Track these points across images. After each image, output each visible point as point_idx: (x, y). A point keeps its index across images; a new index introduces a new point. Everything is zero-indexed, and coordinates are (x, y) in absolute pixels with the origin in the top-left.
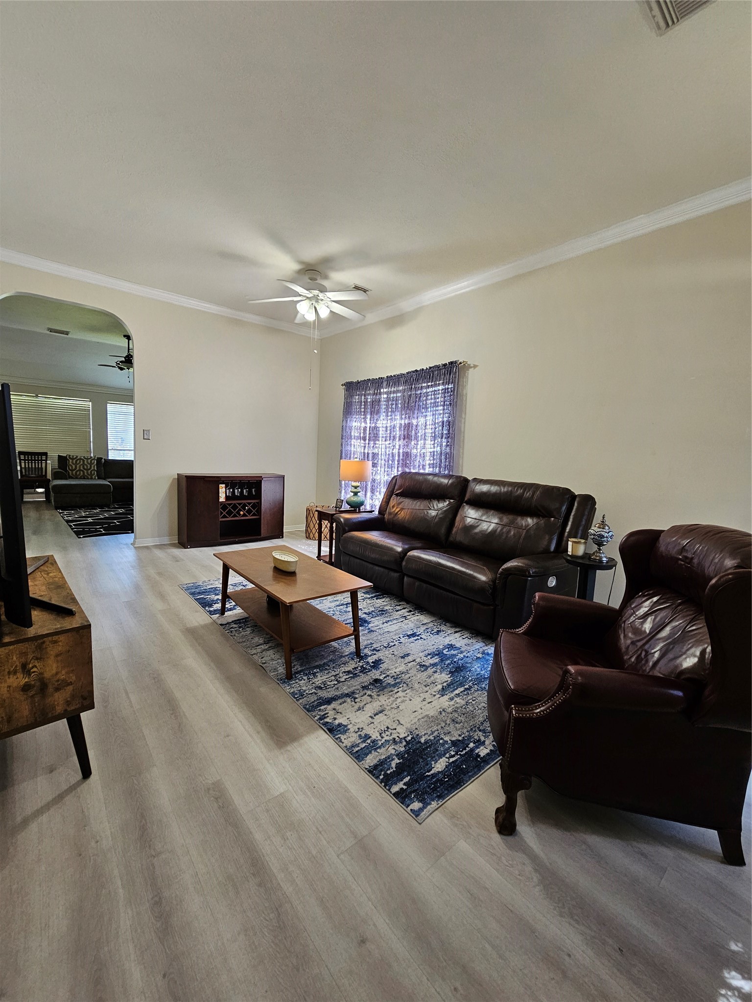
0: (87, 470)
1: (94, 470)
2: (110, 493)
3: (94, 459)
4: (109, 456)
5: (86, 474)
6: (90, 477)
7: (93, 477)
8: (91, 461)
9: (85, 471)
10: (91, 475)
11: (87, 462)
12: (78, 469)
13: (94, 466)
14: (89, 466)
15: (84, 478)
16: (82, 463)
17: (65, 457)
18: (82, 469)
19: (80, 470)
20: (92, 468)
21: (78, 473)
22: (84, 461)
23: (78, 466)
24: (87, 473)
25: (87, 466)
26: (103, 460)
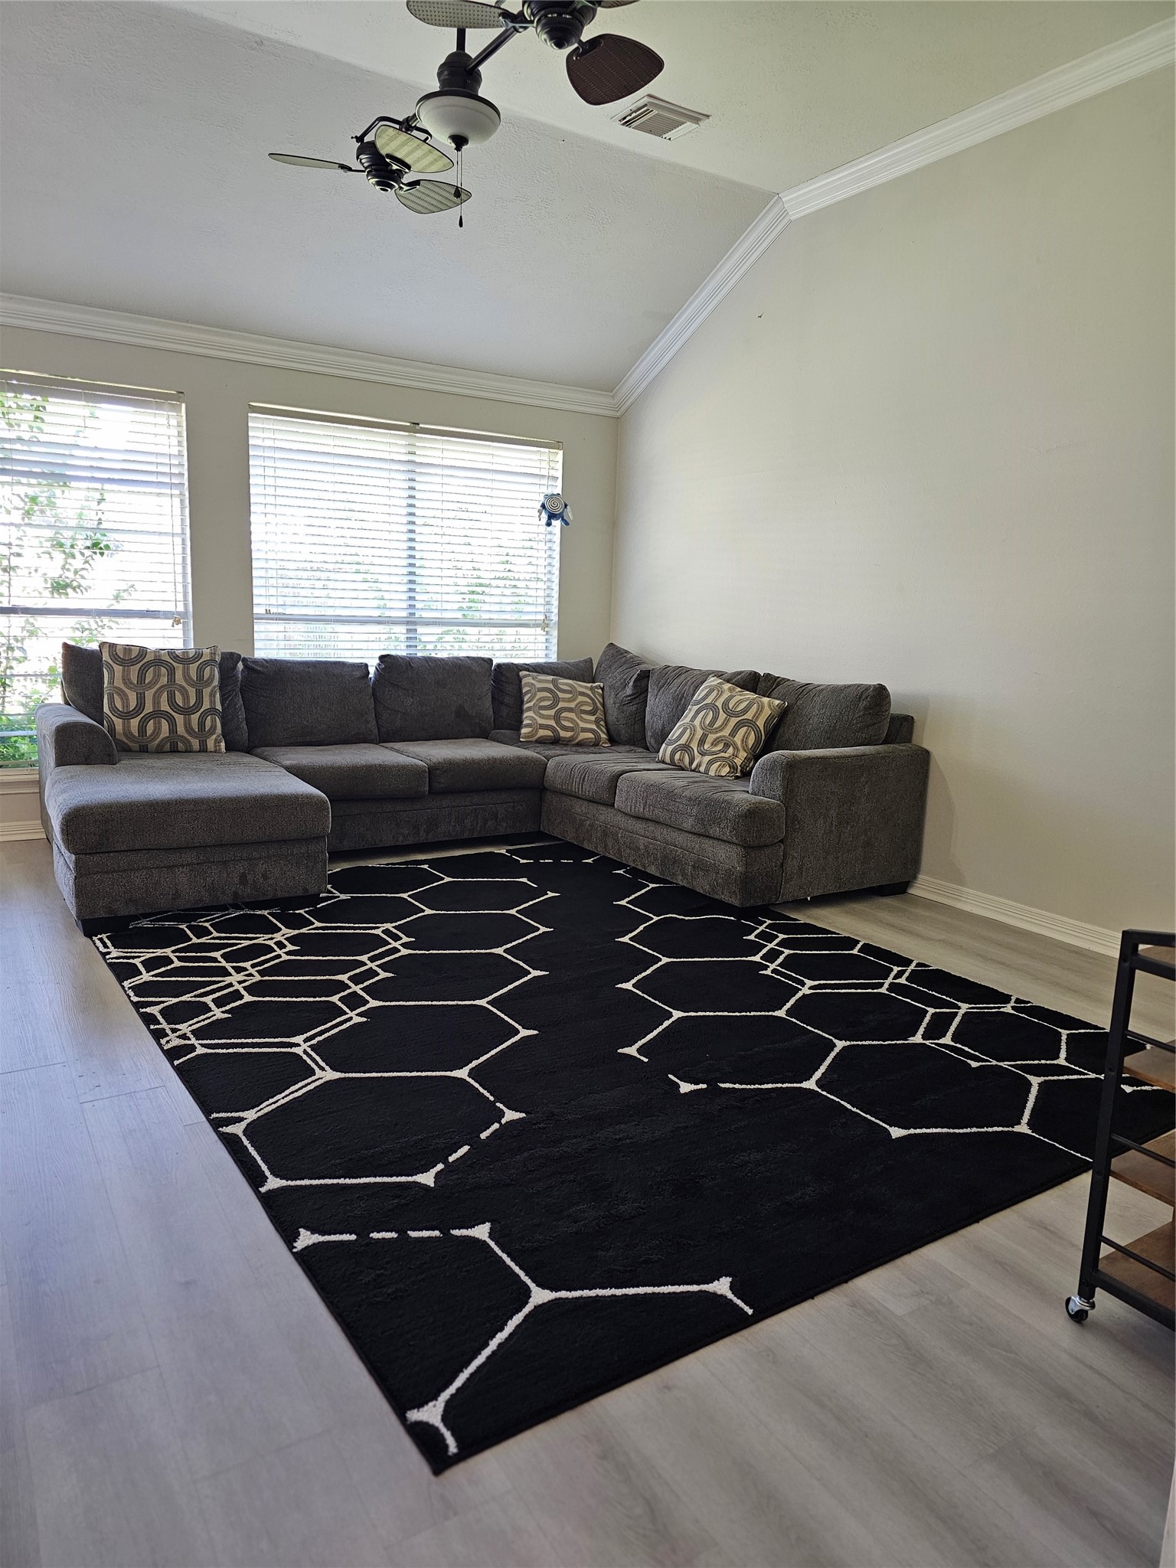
0: (186, 712)
1: (212, 711)
2: (318, 838)
3: (211, 662)
4: (257, 645)
5: (181, 730)
6: (196, 744)
7: (210, 744)
8: (200, 671)
9: (179, 719)
10: (202, 733)
11: (186, 676)
12: (149, 708)
13: (212, 695)
14: (192, 692)
15: (174, 750)
16: (164, 680)
17: (92, 653)
18: (165, 706)
19: (157, 714)
20: (206, 705)
21: (150, 727)
22: (172, 672)
23: (149, 695)
24: (188, 726)
25: (186, 696)
26: (240, 666)
